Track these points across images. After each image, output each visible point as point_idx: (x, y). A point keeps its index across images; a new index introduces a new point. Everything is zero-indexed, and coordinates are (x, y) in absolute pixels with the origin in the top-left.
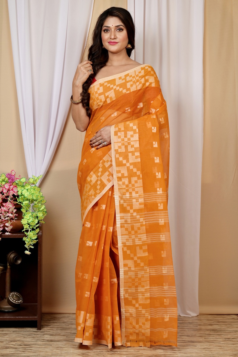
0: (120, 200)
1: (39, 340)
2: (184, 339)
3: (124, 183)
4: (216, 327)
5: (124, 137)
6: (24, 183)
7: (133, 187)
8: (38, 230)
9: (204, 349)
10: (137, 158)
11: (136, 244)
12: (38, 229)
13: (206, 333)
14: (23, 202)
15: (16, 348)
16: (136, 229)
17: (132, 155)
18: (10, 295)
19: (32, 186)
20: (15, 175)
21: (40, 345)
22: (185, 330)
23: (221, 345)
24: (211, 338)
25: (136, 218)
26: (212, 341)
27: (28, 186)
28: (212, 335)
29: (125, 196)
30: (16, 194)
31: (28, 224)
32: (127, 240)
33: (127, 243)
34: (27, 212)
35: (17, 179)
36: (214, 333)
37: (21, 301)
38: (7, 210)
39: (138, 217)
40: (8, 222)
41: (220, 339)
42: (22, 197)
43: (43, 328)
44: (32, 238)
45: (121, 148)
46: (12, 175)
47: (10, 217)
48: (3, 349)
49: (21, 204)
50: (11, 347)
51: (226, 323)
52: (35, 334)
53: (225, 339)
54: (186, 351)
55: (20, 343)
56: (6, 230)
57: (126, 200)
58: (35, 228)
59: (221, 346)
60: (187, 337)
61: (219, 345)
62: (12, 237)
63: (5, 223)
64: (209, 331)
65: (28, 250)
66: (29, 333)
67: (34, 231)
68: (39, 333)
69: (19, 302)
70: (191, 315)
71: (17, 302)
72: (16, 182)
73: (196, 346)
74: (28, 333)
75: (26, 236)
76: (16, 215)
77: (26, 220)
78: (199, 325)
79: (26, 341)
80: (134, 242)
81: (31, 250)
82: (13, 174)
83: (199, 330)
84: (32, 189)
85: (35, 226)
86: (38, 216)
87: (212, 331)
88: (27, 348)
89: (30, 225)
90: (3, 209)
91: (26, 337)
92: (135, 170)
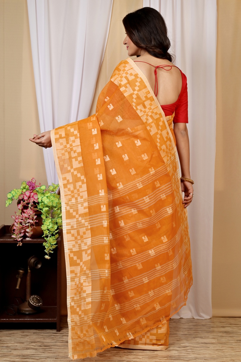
0: (66, 206)
1: (58, 341)
2: (197, 341)
3: (69, 190)
4: (228, 329)
5: (66, 144)
6: (44, 190)
7: (79, 192)
8: (57, 236)
9: (217, 350)
10: (80, 163)
11: (82, 249)
12: (57, 234)
13: (218, 335)
14: (43, 209)
15: (36, 349)
16: (81, 233)
17: (76, 161)
18: (31, 298)
19: (51, 193)
20: (35, 182)
21: (59, 346)
22: (198, 332)
23: (233, 346)
24: (223, 340)
25: (81, 222)
26: (224, 342)
27: (48, 193)
28: (225, 337)
29: (71, 202)
30: (36, 201)
31: (47, 229)
32: (74, 246)
33: (74, 249)
34: (47, 219)
35: (37, 186)
36: (226, 335)
37: (41, 304)
38: (28, 217)
39: (83, 221)
40: (28, 228)
41: (233, 340)
42: (43, 203)
43: (62, 330)
44: (52, 244)
45: (64, 155)
46: (32, 183)
47: (30, 223)
48: (24, 350)
49: (41, 211)
50: (31, 348)
51: (238, 325)
52: (54, 336)
53: (237, 340)
54: (199, 352)
55: (40, 344)
56: (27, 236)
57: (72, 206)
58: (54, 233)
59: (233, 348)
60: (200, 339)
61: (231, 346)
62: (32, 243)
63: (26, 229)
64: (222, 333)
65: (47, 255)
66: (49, 334)
67: (54, 237)
68: (59, 334)
69: (39, 304)
70: (204, 317)
71: (37, 304)
72: (37, 189)
73: (209, 348)
74: (47, 334)
75: (46, 241)
76: (37, 221)
77: (46, 226)
78: (212, 327)
79: (46, 342)
80: (80, 247)
81: (50, 255)
82: (34, 182)
83: (212, 332)
84: (52, 196)
85: (55, 232)
86: (58, 222)
87: (224, 333)
88: (47, 349)
89: (49, 231)
90: (24, 216)
91: (46, 338)
92: (79, 175)
